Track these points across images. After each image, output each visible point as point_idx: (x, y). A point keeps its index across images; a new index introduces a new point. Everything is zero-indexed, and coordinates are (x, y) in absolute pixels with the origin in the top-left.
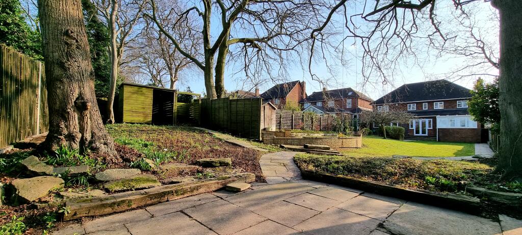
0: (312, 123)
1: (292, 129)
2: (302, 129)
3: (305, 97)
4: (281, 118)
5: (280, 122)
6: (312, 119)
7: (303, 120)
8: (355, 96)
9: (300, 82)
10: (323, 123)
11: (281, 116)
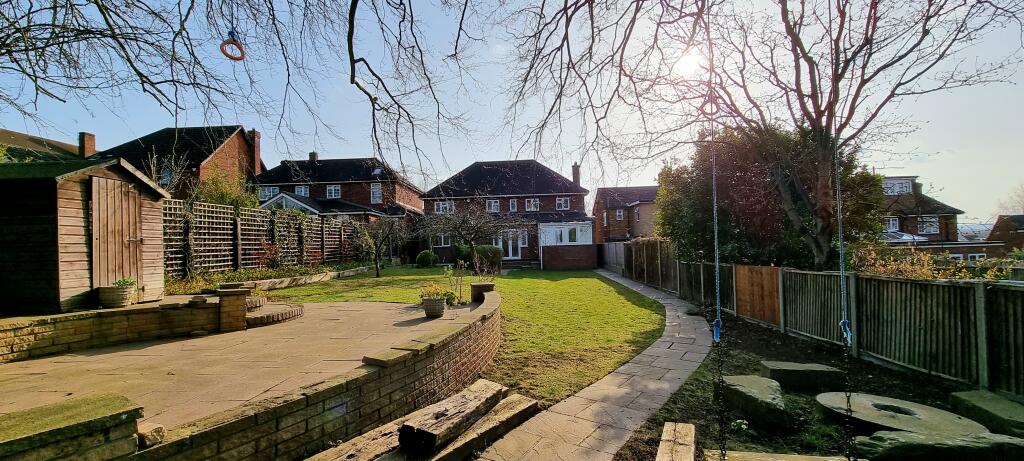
0: (300, 241)
1: (235, 266)
2: (273, 264)
3: (258, 171)
4: (186, 232)
5: (187, 247)
6: (299, 230)
7: (271, 233)
8: (389, 178)
9: (242, 131)
10: (330, 243)
11: (187, 222)
